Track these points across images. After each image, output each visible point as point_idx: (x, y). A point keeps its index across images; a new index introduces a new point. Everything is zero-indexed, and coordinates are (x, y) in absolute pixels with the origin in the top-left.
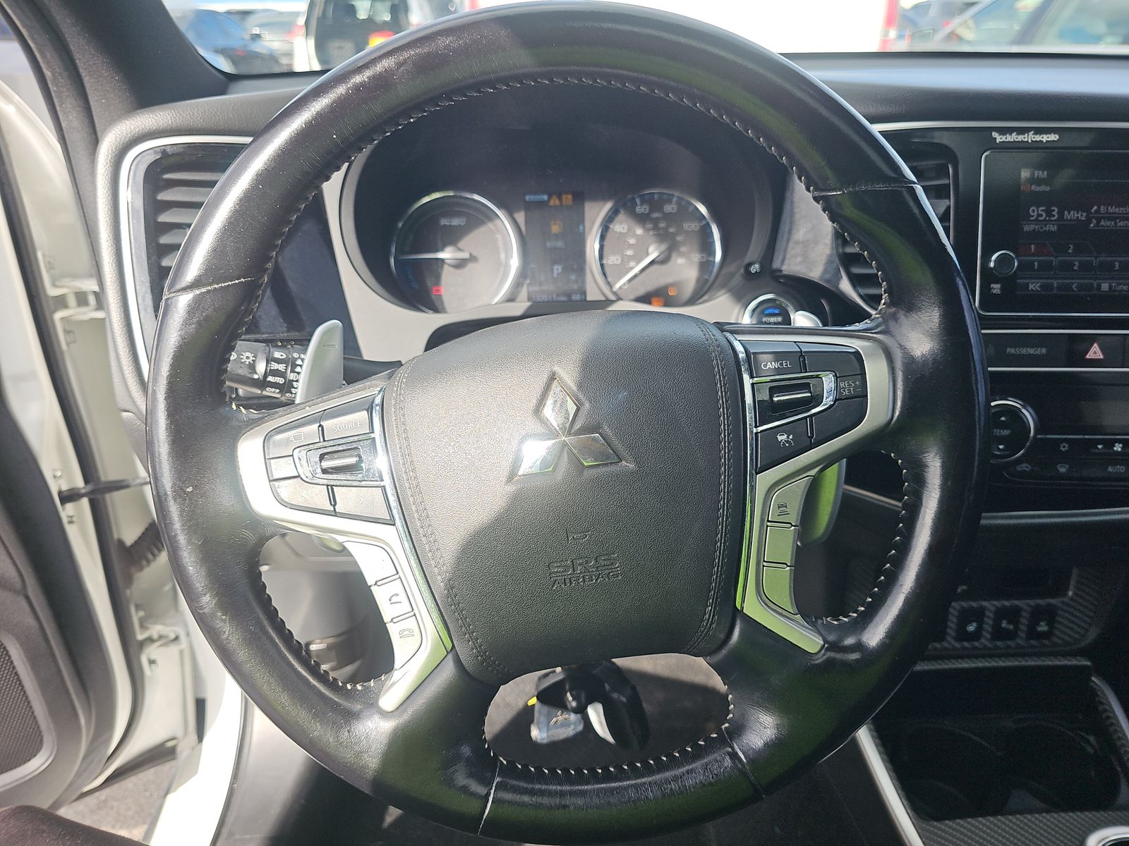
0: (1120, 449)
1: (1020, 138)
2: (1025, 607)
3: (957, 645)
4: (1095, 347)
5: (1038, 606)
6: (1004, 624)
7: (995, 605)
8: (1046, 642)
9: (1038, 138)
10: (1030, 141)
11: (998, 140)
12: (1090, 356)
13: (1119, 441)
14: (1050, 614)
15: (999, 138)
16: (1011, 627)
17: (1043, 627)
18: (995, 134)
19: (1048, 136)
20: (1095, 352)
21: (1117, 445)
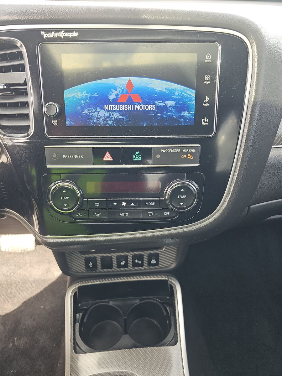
0: (125, 205)
1: (57, 35)
2: (145, 254)
3: (118, 269)
4: (108, 154)
5: (151, 254)
6: (136, 261)
7: (131, 254)
8: (157, 267)
9: (67, 35)
10: (62, 37)
11: (45, 36)
12: (105, 159)
13: (124, 201)
14: (157, 257)
15: (45, 35)
16: (140, 262)
17: (153, 262)
18: (43, 33)
19: (72, 33)
20: (108, 157)
21: (123, 203)
